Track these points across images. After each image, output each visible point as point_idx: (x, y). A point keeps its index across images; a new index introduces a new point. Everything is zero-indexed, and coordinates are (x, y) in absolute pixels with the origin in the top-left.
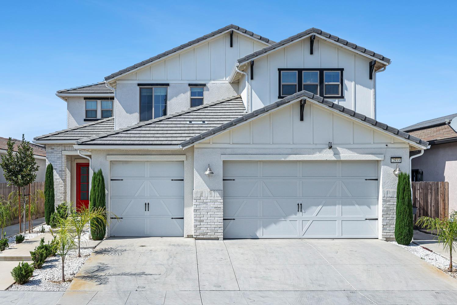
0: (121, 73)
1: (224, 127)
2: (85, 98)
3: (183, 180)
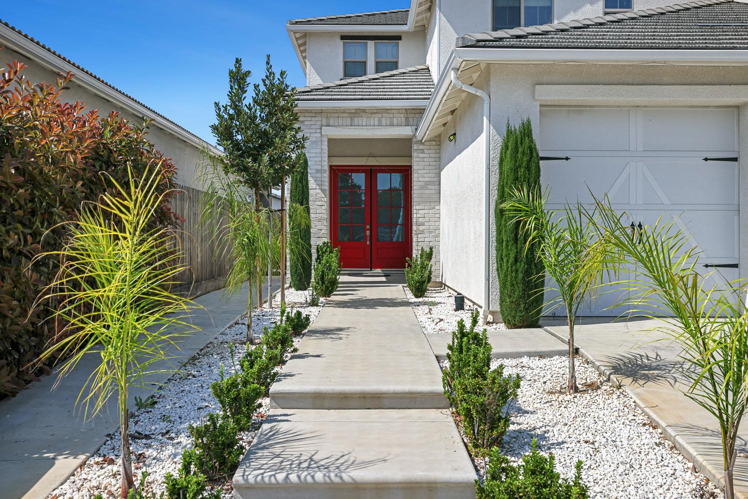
2: (344, 37)
3: (735, 159)
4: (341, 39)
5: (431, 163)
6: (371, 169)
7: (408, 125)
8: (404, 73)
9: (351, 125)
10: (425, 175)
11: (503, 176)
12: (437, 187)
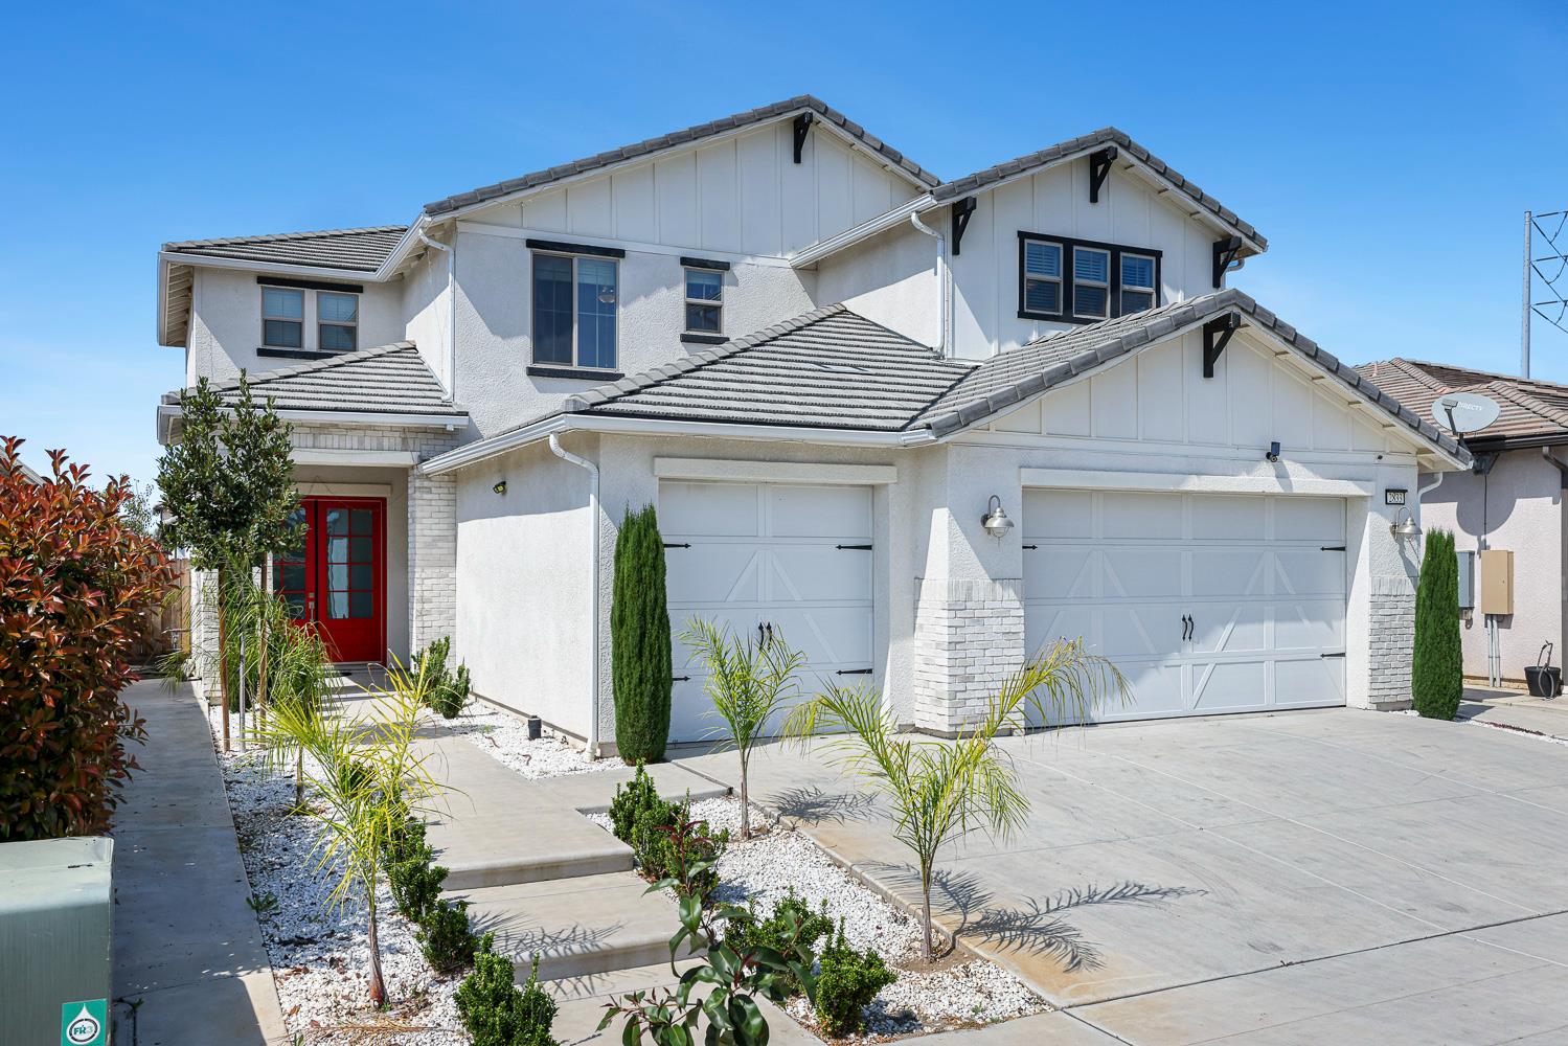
0: (481, 196)
1: (1049, 380)
2: (263, 279)
3: (869, 548)
4: (258, 283)
5: (442, 509)
6: (316, 502)
7: (406, 450)
8: (380, 356)
9: (314, 447)
10: (434, 527)
11: (621, 574)
12: (451, 545)
